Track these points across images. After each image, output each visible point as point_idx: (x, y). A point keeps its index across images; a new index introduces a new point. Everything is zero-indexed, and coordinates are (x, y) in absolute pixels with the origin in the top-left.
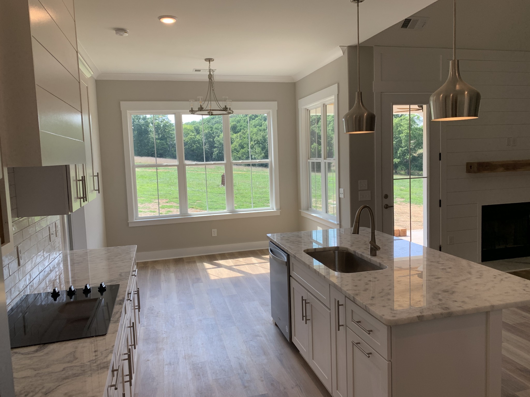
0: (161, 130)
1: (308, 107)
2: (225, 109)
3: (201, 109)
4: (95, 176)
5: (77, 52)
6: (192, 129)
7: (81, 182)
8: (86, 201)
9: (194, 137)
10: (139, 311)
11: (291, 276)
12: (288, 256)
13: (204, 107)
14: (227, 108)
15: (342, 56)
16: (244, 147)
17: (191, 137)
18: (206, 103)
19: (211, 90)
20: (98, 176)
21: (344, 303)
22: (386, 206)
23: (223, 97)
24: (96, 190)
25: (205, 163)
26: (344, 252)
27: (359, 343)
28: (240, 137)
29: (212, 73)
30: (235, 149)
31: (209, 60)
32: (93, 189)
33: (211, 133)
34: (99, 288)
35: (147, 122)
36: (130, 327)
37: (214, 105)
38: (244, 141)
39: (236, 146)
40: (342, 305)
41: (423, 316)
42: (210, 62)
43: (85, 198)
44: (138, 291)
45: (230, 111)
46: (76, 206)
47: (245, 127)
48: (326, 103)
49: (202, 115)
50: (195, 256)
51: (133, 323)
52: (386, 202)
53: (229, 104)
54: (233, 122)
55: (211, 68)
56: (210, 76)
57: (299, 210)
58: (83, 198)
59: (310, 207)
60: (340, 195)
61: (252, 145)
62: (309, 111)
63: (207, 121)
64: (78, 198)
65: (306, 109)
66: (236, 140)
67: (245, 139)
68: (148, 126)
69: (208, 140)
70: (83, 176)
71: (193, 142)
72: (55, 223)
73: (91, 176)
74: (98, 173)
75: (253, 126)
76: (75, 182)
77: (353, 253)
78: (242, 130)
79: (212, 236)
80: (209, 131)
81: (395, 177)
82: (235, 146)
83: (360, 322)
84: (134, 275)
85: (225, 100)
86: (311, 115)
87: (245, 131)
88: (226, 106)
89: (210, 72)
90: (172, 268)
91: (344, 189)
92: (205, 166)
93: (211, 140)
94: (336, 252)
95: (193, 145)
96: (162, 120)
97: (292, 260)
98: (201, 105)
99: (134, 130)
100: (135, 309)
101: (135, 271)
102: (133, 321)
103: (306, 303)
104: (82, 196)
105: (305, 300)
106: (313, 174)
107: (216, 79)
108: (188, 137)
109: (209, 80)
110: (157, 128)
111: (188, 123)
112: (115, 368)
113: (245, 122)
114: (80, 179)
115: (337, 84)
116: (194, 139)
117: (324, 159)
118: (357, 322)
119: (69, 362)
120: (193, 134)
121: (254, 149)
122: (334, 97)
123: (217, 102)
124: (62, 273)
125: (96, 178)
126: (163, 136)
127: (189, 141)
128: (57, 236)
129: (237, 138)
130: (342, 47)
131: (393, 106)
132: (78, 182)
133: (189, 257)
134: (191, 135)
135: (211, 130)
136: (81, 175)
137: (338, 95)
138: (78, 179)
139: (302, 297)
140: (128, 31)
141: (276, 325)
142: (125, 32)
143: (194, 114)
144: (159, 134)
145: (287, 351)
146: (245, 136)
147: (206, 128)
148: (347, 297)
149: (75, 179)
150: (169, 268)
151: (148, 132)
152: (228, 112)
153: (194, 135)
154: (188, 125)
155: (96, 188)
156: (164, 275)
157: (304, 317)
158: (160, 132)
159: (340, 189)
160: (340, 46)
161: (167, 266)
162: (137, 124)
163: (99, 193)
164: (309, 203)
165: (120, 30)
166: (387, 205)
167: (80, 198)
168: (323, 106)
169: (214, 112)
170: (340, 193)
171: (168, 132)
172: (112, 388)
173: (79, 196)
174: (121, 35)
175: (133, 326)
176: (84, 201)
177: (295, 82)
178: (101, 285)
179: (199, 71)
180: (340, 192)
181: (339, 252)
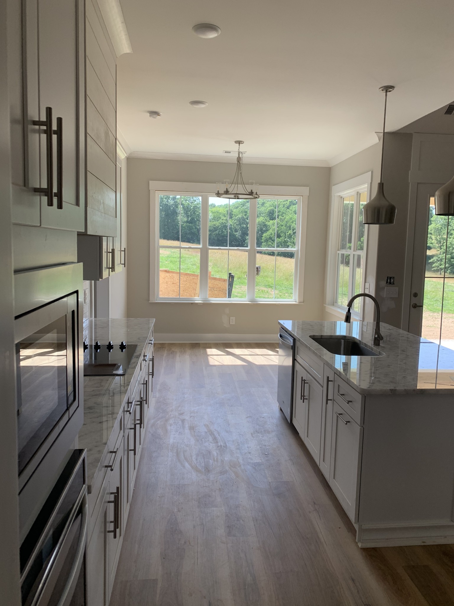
0: (191, 213)
1: (342, 194)
2: (251, 193)
3: (227, 192)
4: (122, 251)
5: (116, 139)
6: (224, 213)
7: (111, 254)
8: (114, 271)
9: (225, 221)
10: (153, 377)
11: (296, 360)
12: (294, 340)
13: (230, 190)
14: (253, 193)
15: (378, 143)
16: (281, 235)
17: (222, 221)
18: (233, 185)
19: (239, 173)
20: (125, 251)
21: (333, 380)
22: (414, 305)
23: (250, 181)
24: (122, 264)
25: (228, 248)
26: (350, 341)
27: (341, 414)
28: (277, 224)
29: (241, 156)
30: (270, 238)
31: (239, 142)
32: (120, 263)
33: (245, 218)
34: (120, 346)
35: (176, 202)
36: (144, 384)
37: (240, 189)
38: (281, 229)
39: (272, 234)
40: (332, 381)
41: (396, 390)
42: (239, 144)
43: (113, 268)
44: (153, 359)
45: (256, 196)
46: (105, 273)
47: (283, 213)
48: (360, 191)
49: (230, 198)
50: (212, 343)
51: (146, 381)
52: (414, 300)
53: (255, 189)
54: (270, 206)
55: (241, 150)
56: (239, 159)
57: (324, 305)
58: (112, 268)
59: (336, 303)
60: (366, 289)
61: (290, 234)
62: (343, 199)
63: (241, 204)
64: (107, 268)
65: (340, 196)
66: (272, 228)
67: (282, 227)
68: (177, 207)
69: (241, 226)
70: (112, 248)
71: (224, 227)
72: (85, 291)
73: (119, 251)
74: (125, 248)
75: (294, 212)
76: (106, 253)
77: (358, 342)
78: (280, 216)
79: (230, 324)
80: (243, 216)
81: (427, 274)
82: (270, 235)
83: (344, 395)
84: (151, 343)
85: (252, 184)
86: (344, 202)
87: (284, 217)
88: (252, 190)
89: (239, 155)
90: (189, 352)
91: (370, 284)
92: (229, 251)
93: (245, 226)
94: (343, 341)
95: (224, 230)
96: (193, 201)
97: (298, 344)
98: (227, 188)
99: (161, 211)
100: (149, 375)
101: (152, 340)
102: (147, 379)
103: (304, 383)
104: (111, 266)
105: (305, 380)
106: (342, 267)
107: (244, 161)
108: (219, 221)
109: (238, 163)
110: (187, 210)
111: (220, 206)
112: (130, 401)
113: (284, 207)
114: (110, 251)
115: (371, 172)
116: (225, 223)
117: (354, 251)
118: (341, 394)
119: (97, 387)
120: (225, 218)
121: (292, 239)
122: (367, 185)
123: (243, 185)
124: (87, 337)
125: (123, 253)
126: (193, 219)
127: (220, 226)
128: (86, 303)
129: (273, 224)
130: (377, 133)
131: (431, 198)
132: (108, 253)
133: (206, 343)
134: (223, 219)
135: (245, 215)
136: (111, 248)
137: (371, 183)
138: (108, 251)
139: (302, 377)
140: (161, 114)
141: (281, 410)
142: (158, 115)
143: (219, 197)
144: (188, 216)
145: (287, 432)
146: (283, 224)
147: (240, 212)
148: (336, 374)
149: (106, 251)
150: (185, 351)
151: (177, 213)
152: (254, 197)
153: (226, 220)
154: (221, 208)
155: (123, 262)
156: (179, 356)
157: (303, 397)
158: (190, 214)
159: (366, 284)
160: (375, 132)
161: (184, 349)
162: (166, 204)
163: (125, 267)
164: (335, 297)
165: (154, 113)
166: (416, 304)
167: (109, 268)
168: (357, 194)
169: (240, 196)
170: (366, 288)
171: (198, 214)
172: (127, 412)
173: (108, 267)
174: (155, 118)
175: (146, 384)
176: (112, 271)
177: (330, 166)
178: (122, 343)
179: (230, 152)
180: (366, 286)
181: (345, 341)
